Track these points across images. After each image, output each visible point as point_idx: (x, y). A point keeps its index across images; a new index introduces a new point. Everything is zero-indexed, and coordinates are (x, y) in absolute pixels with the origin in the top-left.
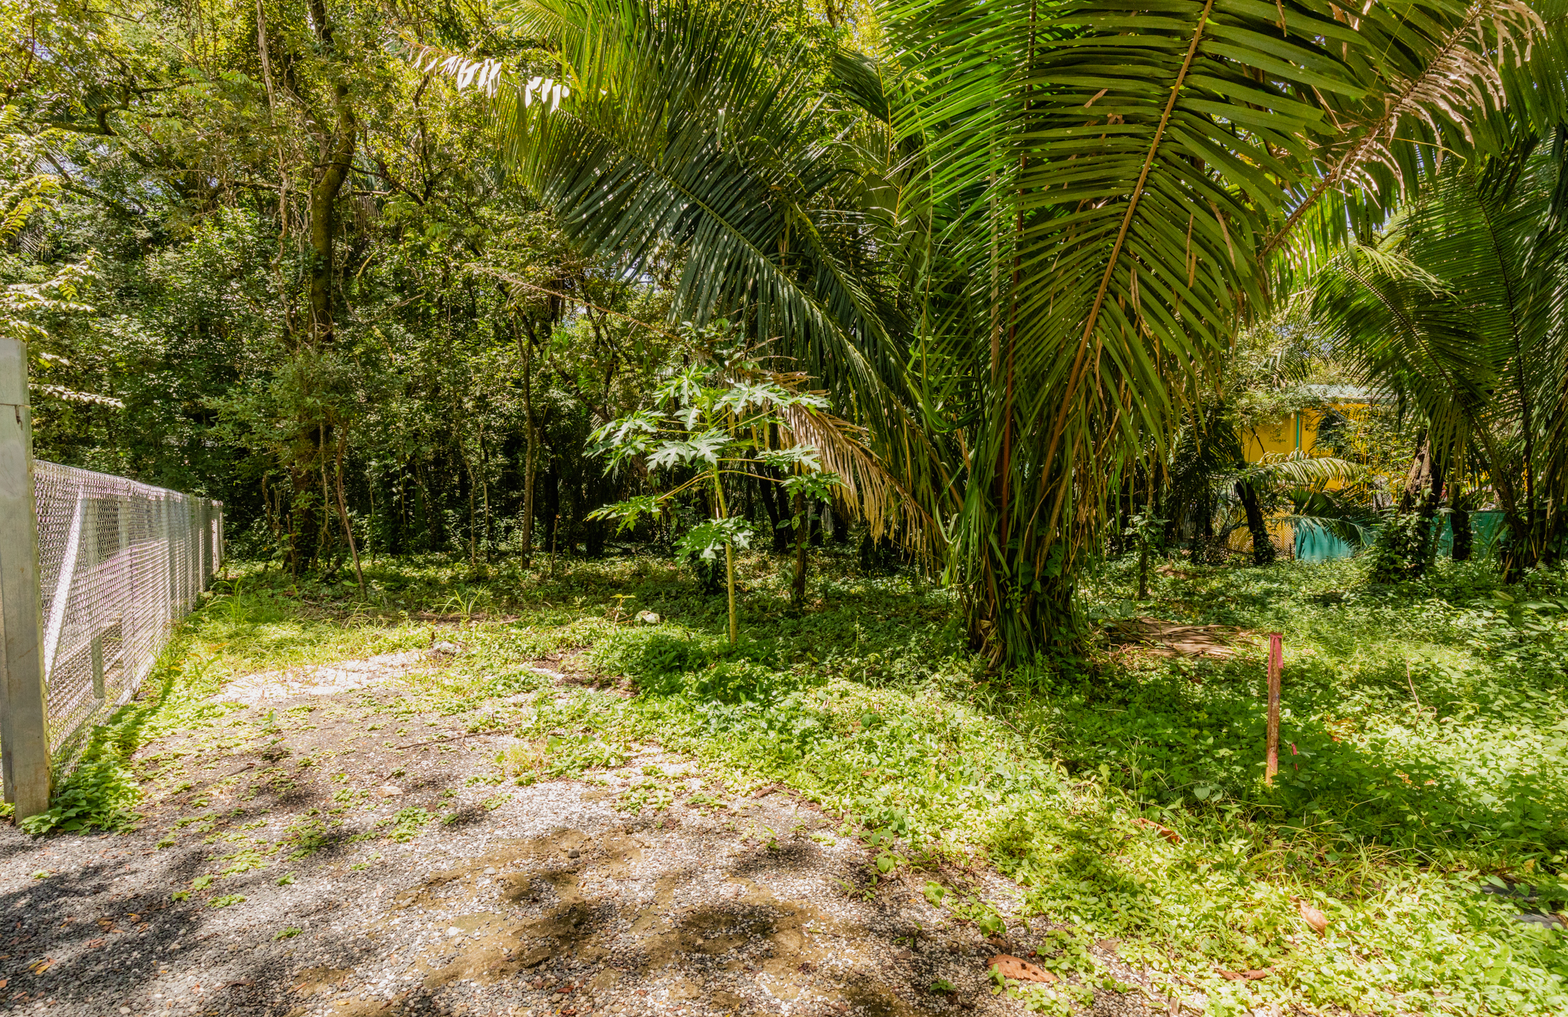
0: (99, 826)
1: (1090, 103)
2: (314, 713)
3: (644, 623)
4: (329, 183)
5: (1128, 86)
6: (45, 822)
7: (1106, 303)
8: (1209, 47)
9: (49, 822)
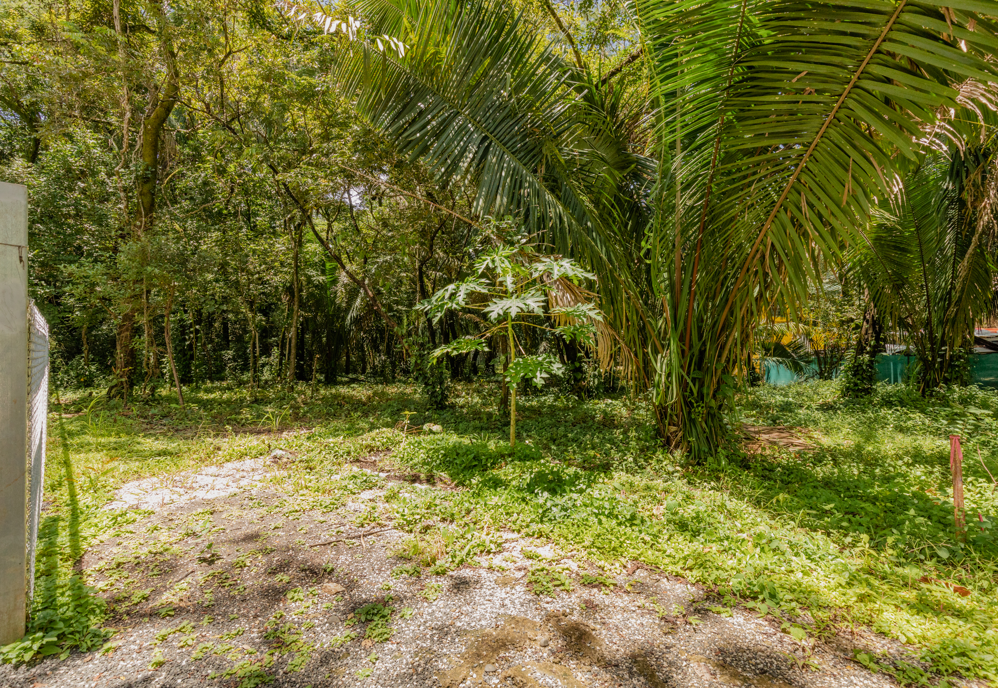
0: (77, 647)
1: (796, 79)
2: (215, 515)
3: (431, 432)
4: (157, 117)
5: (823, 70)
6: (26, 650)
7: (778, 214)
8: (887, 46)
9: (31, 648)
